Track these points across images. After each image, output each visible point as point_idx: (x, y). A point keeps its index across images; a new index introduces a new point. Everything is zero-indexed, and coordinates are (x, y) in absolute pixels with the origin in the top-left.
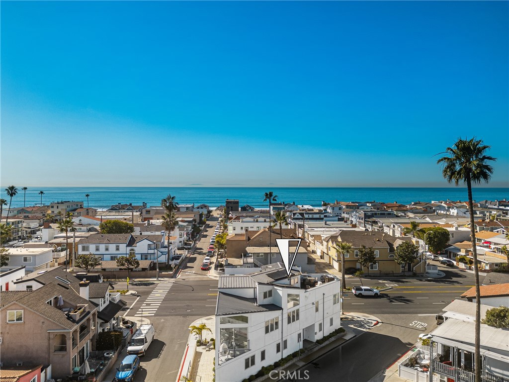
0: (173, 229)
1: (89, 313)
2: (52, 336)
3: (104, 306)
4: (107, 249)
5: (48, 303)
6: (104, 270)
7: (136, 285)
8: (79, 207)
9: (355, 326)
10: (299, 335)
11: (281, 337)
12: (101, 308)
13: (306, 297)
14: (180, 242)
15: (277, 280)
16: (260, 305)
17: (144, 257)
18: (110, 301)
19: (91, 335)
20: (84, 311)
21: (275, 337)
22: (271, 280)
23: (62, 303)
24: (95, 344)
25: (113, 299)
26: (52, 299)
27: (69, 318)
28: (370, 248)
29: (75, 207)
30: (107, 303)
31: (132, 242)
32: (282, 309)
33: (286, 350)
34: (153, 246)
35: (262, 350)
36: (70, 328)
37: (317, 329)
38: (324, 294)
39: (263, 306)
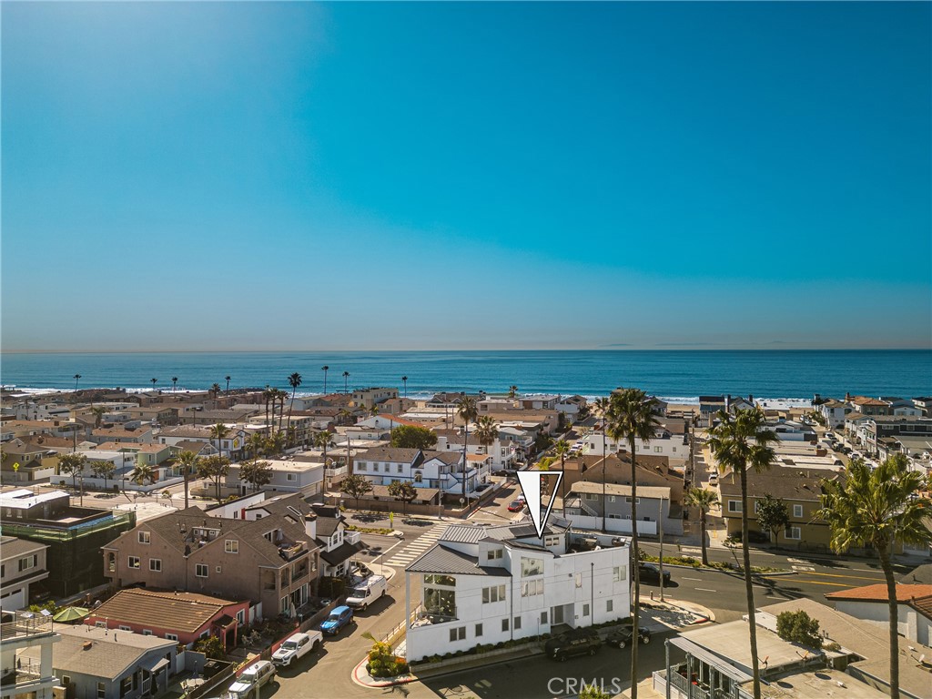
0: (491, 442)
1: (307, 551)
2: (262, 572)
3: (334, 547)
4: (387, 470)
5: (266, 536)
6: (377, 498)
7: (409, 523)
8: (392, 396)
9: (662, 619)
10: (544, 615)
11: (509, 612)
12: (330, 549)
13: (555, 564)
14: (503, 462)
15: (518, 538)
16: (480, 567)
17: (434, 484)
18: (344, 541)
19: (310, 577)
20: (301, 549)
21: (499, 610)
22: (512, 536)
23: (281, 538)
24: (316, 589)
25: (350, 540)
26: (272, 531)
27: (282, 554)
28: (778, 500)
29: (385, 396)
30: (340, 543)
31: (419, 462)
32: (512, 576)
33: (517, 630)
34: (447, 469)
35: (479, 623)
36: (279, 566)
37: (578, 611)
38: (592, 564)
39: (484, 568)
